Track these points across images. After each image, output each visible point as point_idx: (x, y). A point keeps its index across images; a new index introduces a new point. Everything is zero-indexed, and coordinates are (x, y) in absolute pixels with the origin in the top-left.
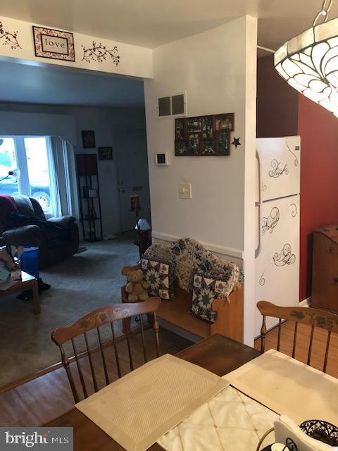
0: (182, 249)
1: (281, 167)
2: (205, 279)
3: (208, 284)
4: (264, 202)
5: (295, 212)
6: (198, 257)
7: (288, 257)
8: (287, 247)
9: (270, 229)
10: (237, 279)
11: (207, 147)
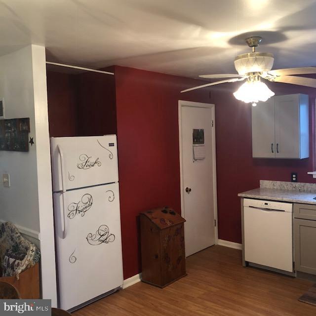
1: (92, 160)
2: (10, 259)
4: (67, 190)
5: (112, 197)
6: (12, 239)
7: (105, 237)
8: (103, 228)
9: (81, 213)
10: (32, 258)
11: (16, 144)
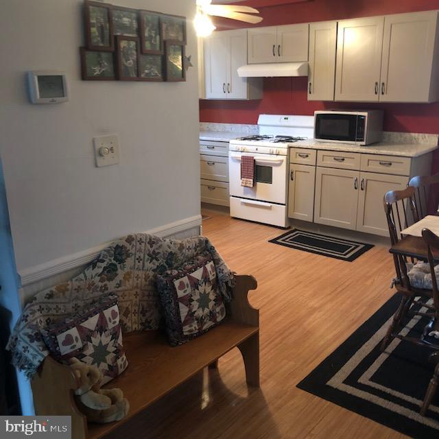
0: (122, 261)
2: (192, 275)
3: (199, 278)
6: (153, 256)
11: (148, 66)
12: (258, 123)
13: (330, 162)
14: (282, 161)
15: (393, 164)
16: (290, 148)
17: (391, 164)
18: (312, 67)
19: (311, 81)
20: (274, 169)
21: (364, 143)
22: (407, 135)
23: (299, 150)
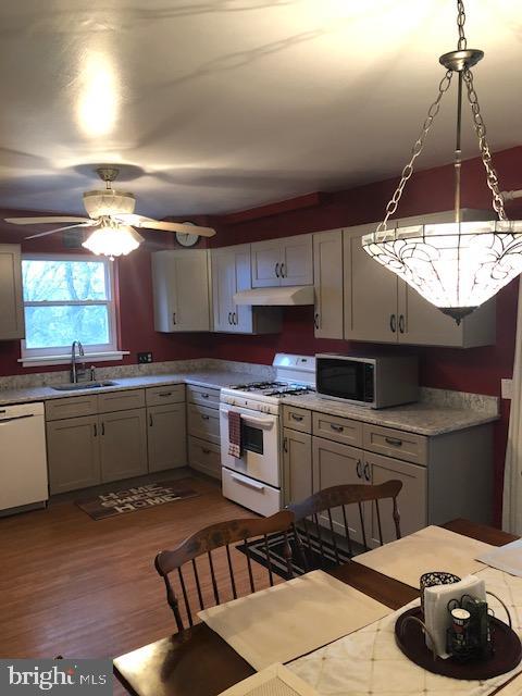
12: (274, 364)
13: (326, 431)
14: (272, 423)
15: (404, 443)
16: (282, 405)
17: (400, 444)
18: (318, 293)
19: (317, 312)
20: (265, 433)
21: (374, 405)
22: (454, 394)
23: (293, 410)
